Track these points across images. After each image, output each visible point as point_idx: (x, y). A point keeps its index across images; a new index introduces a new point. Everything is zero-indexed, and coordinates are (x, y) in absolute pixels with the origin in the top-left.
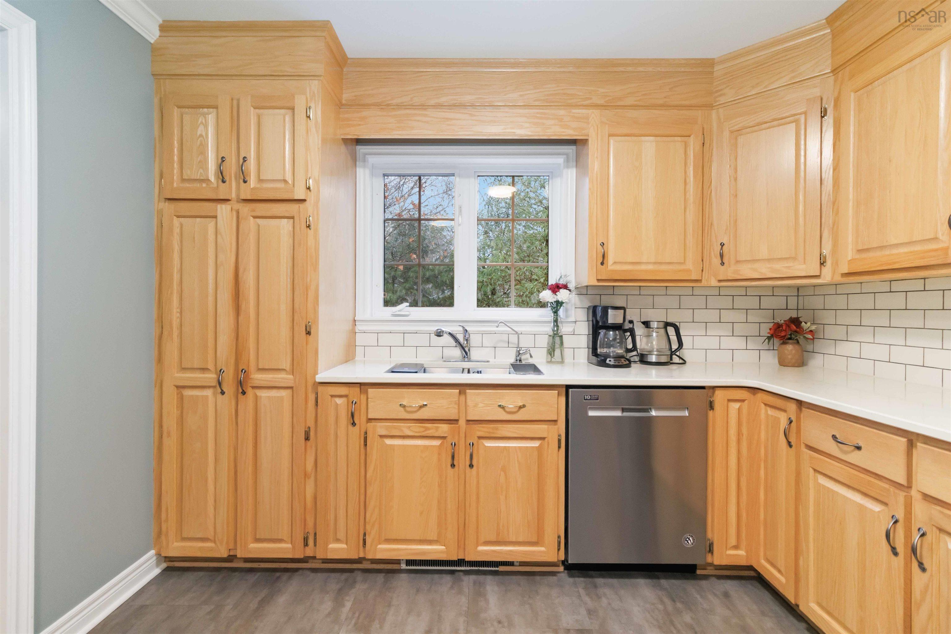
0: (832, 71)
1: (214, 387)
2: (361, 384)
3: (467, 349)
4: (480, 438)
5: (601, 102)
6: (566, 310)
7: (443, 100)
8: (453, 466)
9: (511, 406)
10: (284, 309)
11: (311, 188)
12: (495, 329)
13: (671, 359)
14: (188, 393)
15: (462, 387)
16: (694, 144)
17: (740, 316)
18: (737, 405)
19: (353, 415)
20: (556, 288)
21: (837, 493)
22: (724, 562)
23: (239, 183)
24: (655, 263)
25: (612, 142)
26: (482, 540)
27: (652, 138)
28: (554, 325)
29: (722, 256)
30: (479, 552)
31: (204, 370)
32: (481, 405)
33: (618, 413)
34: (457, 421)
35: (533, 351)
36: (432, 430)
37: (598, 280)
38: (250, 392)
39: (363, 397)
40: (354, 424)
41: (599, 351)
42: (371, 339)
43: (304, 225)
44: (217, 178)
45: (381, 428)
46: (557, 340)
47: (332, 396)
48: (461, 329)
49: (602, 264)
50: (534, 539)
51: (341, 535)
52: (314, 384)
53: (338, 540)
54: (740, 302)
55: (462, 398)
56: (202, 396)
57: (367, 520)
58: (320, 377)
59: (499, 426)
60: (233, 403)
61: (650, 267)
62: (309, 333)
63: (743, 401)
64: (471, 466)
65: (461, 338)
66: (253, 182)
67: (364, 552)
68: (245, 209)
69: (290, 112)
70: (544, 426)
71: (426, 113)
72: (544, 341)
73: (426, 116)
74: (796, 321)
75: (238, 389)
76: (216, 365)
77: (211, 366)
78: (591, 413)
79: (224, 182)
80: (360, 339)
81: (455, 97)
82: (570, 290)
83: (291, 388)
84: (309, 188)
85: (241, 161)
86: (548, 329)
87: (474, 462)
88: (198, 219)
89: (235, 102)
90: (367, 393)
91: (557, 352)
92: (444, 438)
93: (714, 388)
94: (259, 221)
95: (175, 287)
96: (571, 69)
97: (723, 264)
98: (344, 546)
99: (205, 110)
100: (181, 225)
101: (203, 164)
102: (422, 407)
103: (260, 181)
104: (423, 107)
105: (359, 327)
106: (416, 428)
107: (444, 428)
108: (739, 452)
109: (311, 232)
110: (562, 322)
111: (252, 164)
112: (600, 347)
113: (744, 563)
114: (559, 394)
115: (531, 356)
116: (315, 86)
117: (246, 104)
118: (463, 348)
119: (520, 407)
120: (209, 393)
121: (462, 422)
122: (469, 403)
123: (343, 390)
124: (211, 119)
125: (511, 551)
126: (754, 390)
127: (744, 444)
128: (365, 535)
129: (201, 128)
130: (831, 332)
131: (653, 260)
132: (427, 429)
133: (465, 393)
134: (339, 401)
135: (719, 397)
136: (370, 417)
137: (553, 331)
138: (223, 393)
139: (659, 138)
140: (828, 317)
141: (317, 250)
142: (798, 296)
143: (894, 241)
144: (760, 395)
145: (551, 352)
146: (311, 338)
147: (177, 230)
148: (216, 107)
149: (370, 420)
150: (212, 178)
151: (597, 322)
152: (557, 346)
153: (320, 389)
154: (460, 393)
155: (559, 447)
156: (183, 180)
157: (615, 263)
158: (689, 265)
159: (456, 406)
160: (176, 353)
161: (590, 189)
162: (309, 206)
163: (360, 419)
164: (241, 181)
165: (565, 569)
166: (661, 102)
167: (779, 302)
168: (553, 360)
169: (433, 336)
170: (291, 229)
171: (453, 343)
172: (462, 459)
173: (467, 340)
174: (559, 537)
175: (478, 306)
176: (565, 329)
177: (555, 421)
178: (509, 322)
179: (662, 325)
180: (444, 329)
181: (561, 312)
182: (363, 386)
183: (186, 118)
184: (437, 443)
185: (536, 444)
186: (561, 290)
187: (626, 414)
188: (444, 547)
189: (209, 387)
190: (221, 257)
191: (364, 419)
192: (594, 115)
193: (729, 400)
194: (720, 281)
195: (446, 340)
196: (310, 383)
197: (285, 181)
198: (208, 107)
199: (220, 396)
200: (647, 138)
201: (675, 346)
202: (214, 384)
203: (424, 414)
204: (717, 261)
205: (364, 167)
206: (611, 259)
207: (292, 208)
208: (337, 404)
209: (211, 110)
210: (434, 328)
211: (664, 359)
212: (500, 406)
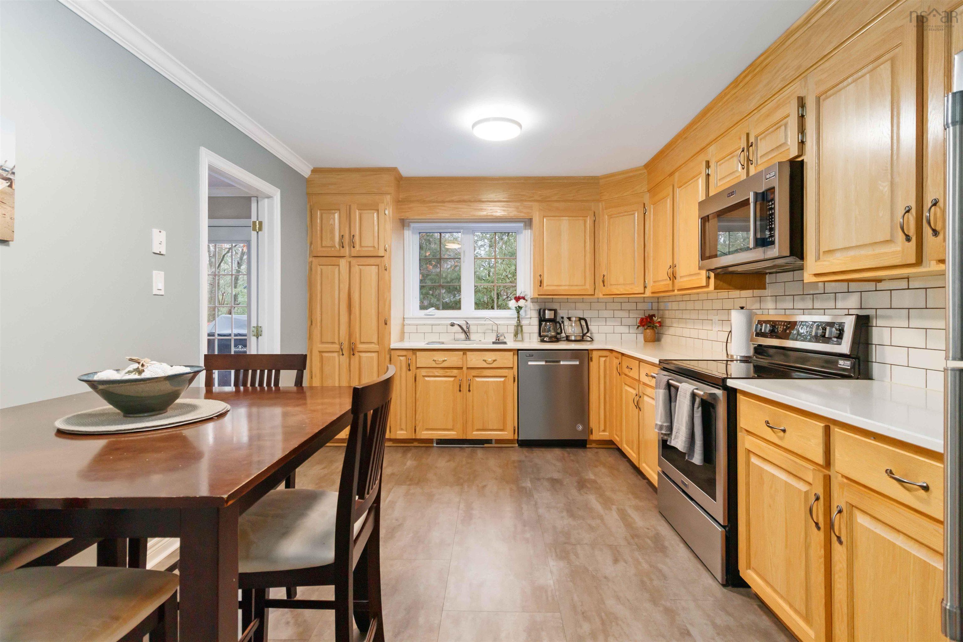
0: (648, 191)
1: (338, 352)
2: (413, 350)
3: (468, 334)
4: (474, 376)
5: (539, 199)
6: (525, 311)
7: (454, 198)
8: (460, 391)
9: (490, 360)
10: (374, 312)
11: (387, 250)
12: (485, 322)
13: (583, 338)
14: (325, 355)
15: (465, 351)
16: (589, 222)
17: (624, 314)
18: (603, 359)
19: (409, 365)
20: (517, 299)
21: (629, 392)
22: (598, 438)
23: (351, 248)
24: (569, 285)
25: (545, 220)
26: (476, 428)
27: (566, 218)
28: (518, 320)
29: (603, 282)
30: (474, 434)
31: (333, 343)
32: (474, 360)
33: (543, 363)
34: (462, 368)
35: (506, 335)
36: (449, 372)
37: (539, 295)
38: (357, 354)
39: (414, 357)
40: (409, 370)
41: (542, 334)
42: (413, 329)
43: (383, 269)
44: (340, 245)
45: (423, 372)
46: (519, 328)
47: (398, 356)
48: (465, 322)
49: (540, 286)
50: (502, 428)
51: (403, 426)
52: (389, 350)
53: (402, 429)
54: (626, 306)
55: (465, 356)
56: (333, 356)
57: (417, 418)
58: (393, 346)
59: (483, 370)
60: (348, 360)
61: (567, 288)
62: (386, 324)
63: (606, 357)
64: (469, 391)
65: (465, 327)
66: (357, 247)
67: (415, 436)
68: (354, 261)
69: (376, 211)
70: (506, 370)
71: (444, 205)
72: (512, 329)
73: (444, 206)
74: (651, 317)
75: (350, 353)
76: (339, 340)
77: (336, 341)
78: (530, 363)
79: (343, 247)
80: (407, 329)
81: (460, 197)
82: (526, 300)
83: (378, 352)
84: (386, 250)
85: (352, 237)
86: (515, 322)
87: (471, 389)
88: (330, 267)
89: (348, 207)
90: (416, 354)
91: (519, 336)
92: (455, 377)
93: (592, 350)
94: (361, 267)
95: (318, 301)
96: (522, 181)
97: (604, 286)
98: (405, 432)
99: (333, 211)
100: (322, 270)
101: (333, 239)
102: (444, 361)
103: (361, 246)
104: (443, 202)
105: (406, 322)
106: (441, 372)
107: (455, 372)
108: (605, 383)
109: (387, 272)
110: (522, 318)
111: (357, 238)
112: (543, 332)
113: (608, 439)
114: (514, 354)
115: (505, 338)
116: (388, 197)
117: (354, 207)
118: (465, 333)
119: (494, 361)
120: (336, 355)
121: (465, 369)
122: (468, 359)
123: (404, 353)
124: (336, 216)
125: (490, 434)
126: (611, 351)
127: (608, 378)
128: (415, 427)
129: (332, 220)
130: (668, 322)
131: (568, 284)
132: (447, 372)
133: (466, 354)
134: (402, 358)
135: (595, 355)
136: (417, 366)
137: (517, 323)
138: (343, 355)
139: (571, 218)
140: (667, 314)
141: (390, 281)
142: (658, 302)
143: (660, 279)
144: (614, 353)
145: (516, 335)
146: (387, 326)
147: (319, 272)
148: (339, 210)
149: (417, 368)
150: (337, 246)
151: (541, 318)
152: (519, 331)
153: (392, 352)
154: (463, 354)
155: (514, 381)
156: (322, 247)
157: (547, 285)
158: (588, 286)
159: (461, 361)
160: (319, 335)
161: (534, 245)
162: (386, 259)
163: (413, 367)
164: (352, 247)
165: (519, 445)
166: (571, 199)
167: (647, 306)
168: (517, 339)
169: (449, 327)
170: (377, 271)
171: (461, 330)
172: (465, 388)
173: (468, 329)
174: (514, 427)
175: (475, 309)
176: (524, 322)
177: (512, 368)
178: (491, 318)
179: (577, 319)
180: (455, 322)
181: (522, 312)
182: (414, 351)
183: (324, 215)
184: (452, 379)
185: (502, 379)
186: (521, 300)
187: (547, 364)
188: (455, 433)
189: (337, 352)
190: (341, 285)
191: (414, 368)
192: (536, 205)
193: (600, 357)
194: (604, 295)
195: (457, 328)
196: (387, 349)
197: (374, 247)
198: (336, 210)
199: (341, 356)
200: (564, 218)
201: (585, 331)
202: (338, 350)
203: (444, 365)
204: (601, 284)
205: (409, 230)
206: (545, 283)
207: (377, 261)
208: (401, 360)
209: (336, 211)
210: (450, 322)
211: (578, 338)
212: (483, 360)
